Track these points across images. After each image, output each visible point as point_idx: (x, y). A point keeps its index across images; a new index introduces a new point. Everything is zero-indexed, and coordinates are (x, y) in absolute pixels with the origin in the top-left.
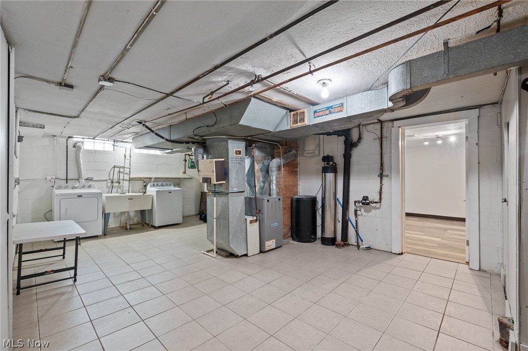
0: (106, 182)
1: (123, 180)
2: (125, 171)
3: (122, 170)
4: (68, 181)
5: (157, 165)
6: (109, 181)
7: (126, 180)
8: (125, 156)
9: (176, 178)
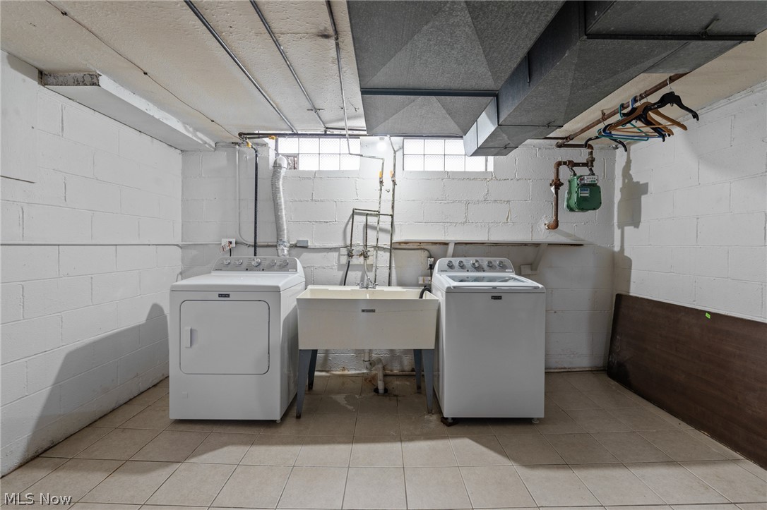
0: (336, 254)
1: (377, 248)
2: (382, 225)
3: (372, 221)
4: (258, 249)
5: (467, 203)
6: (344, 251)
7: (384, 249)
8: (381, 182)
9: (526, 245)
